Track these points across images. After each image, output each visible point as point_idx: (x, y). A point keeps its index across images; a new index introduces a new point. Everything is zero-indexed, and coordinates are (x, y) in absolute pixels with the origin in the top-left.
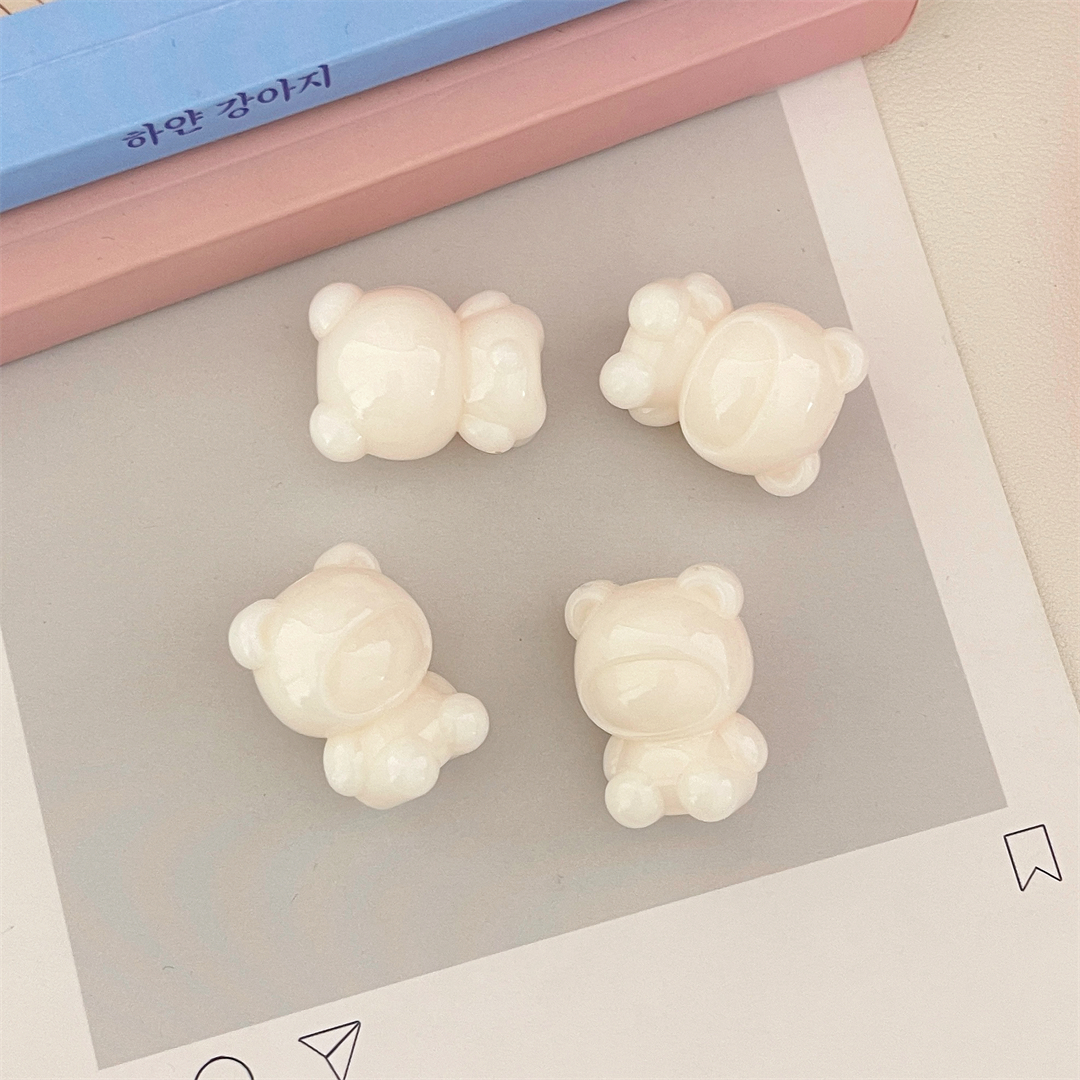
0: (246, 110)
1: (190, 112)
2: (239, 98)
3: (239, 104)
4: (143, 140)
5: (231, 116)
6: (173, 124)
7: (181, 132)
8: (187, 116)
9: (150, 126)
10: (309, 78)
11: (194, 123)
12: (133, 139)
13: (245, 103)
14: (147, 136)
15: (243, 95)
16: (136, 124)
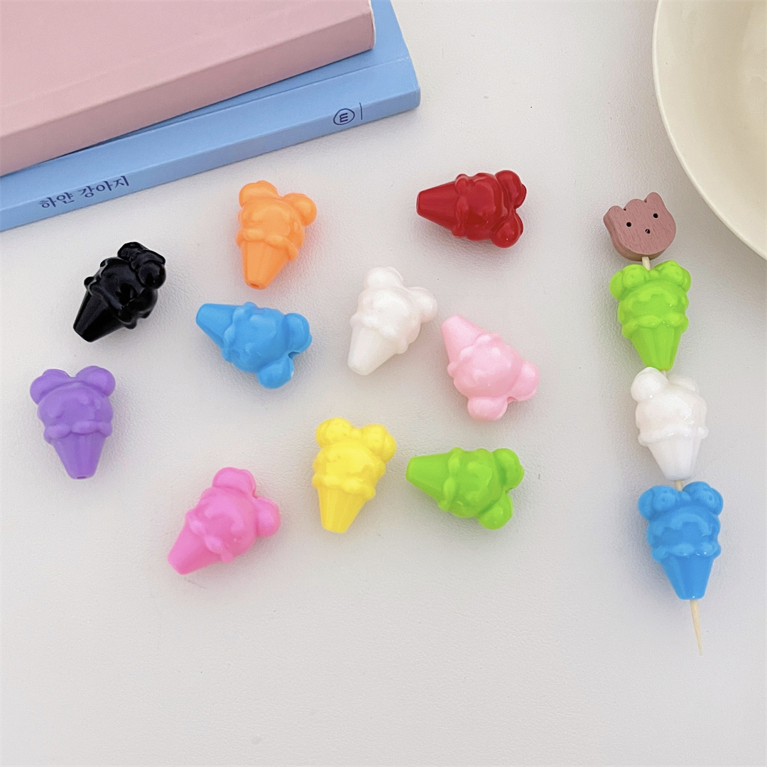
0: (93, 194)
1: (67, 194)
2: (87, 189)
3: (88, 191)
4: (48, 205)
5: (86, 196)
6: (60, 198)
7: (65, 202)
8: (65, 195)
9: (50, 199)
10: (117, 181)
11: (70, 198)
12: (43, 204)
13: (91, 191)
14: (50, 202)
15: (89, 187)
16: (44, 197)
